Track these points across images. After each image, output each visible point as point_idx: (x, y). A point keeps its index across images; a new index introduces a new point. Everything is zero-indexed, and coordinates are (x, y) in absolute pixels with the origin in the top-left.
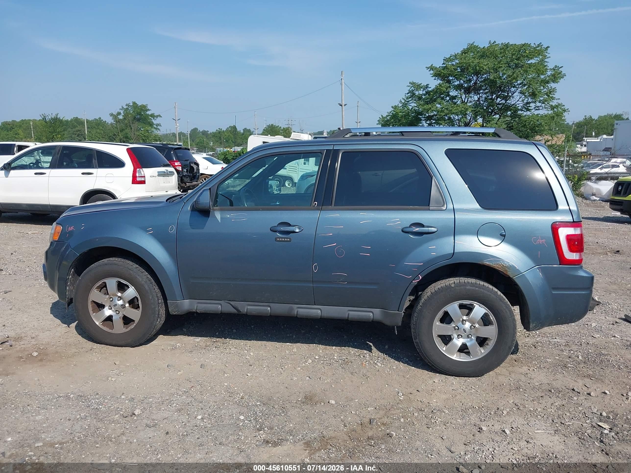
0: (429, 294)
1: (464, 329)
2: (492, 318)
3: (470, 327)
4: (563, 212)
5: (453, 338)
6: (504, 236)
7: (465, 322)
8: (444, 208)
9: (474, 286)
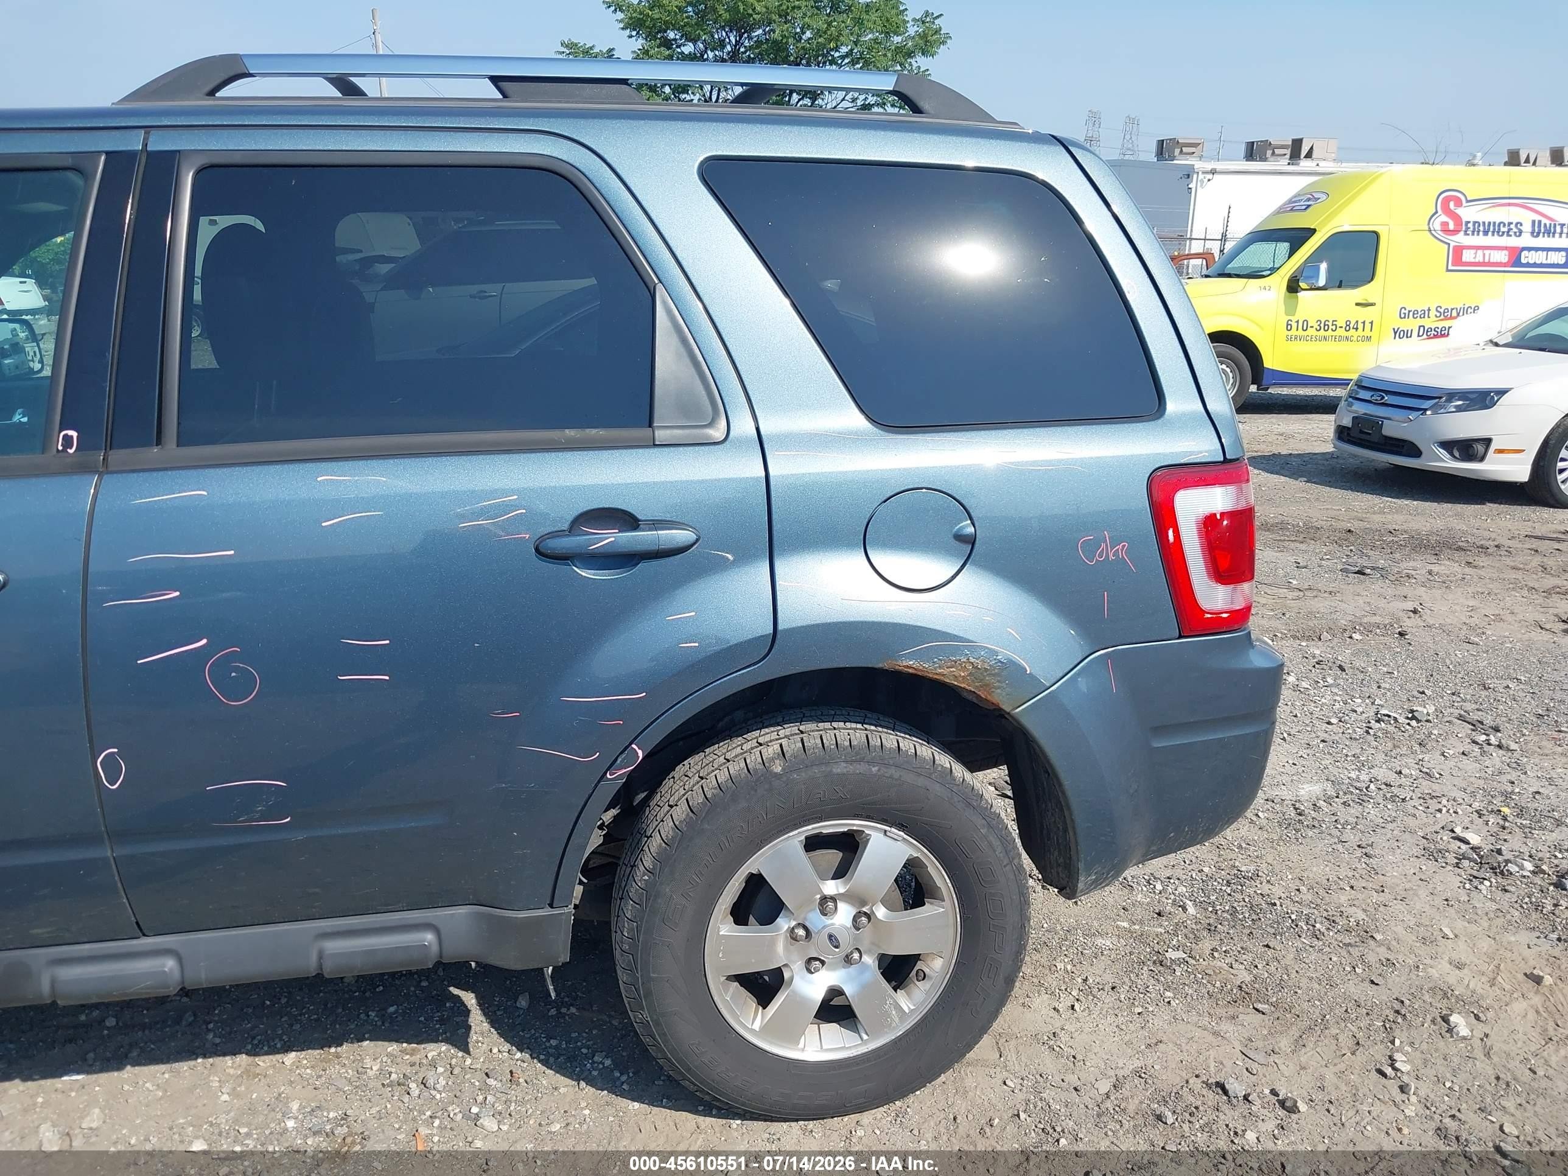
0: (680, 812)
1: (830, 937)
2: (938, 875)
3: (855, 919)
4: (1184, 422)
5: (792, 979)
6: (971, 541)
7: (831, 904)
8: (718, 433)
9: (862, 760)
